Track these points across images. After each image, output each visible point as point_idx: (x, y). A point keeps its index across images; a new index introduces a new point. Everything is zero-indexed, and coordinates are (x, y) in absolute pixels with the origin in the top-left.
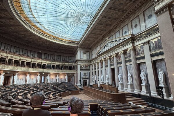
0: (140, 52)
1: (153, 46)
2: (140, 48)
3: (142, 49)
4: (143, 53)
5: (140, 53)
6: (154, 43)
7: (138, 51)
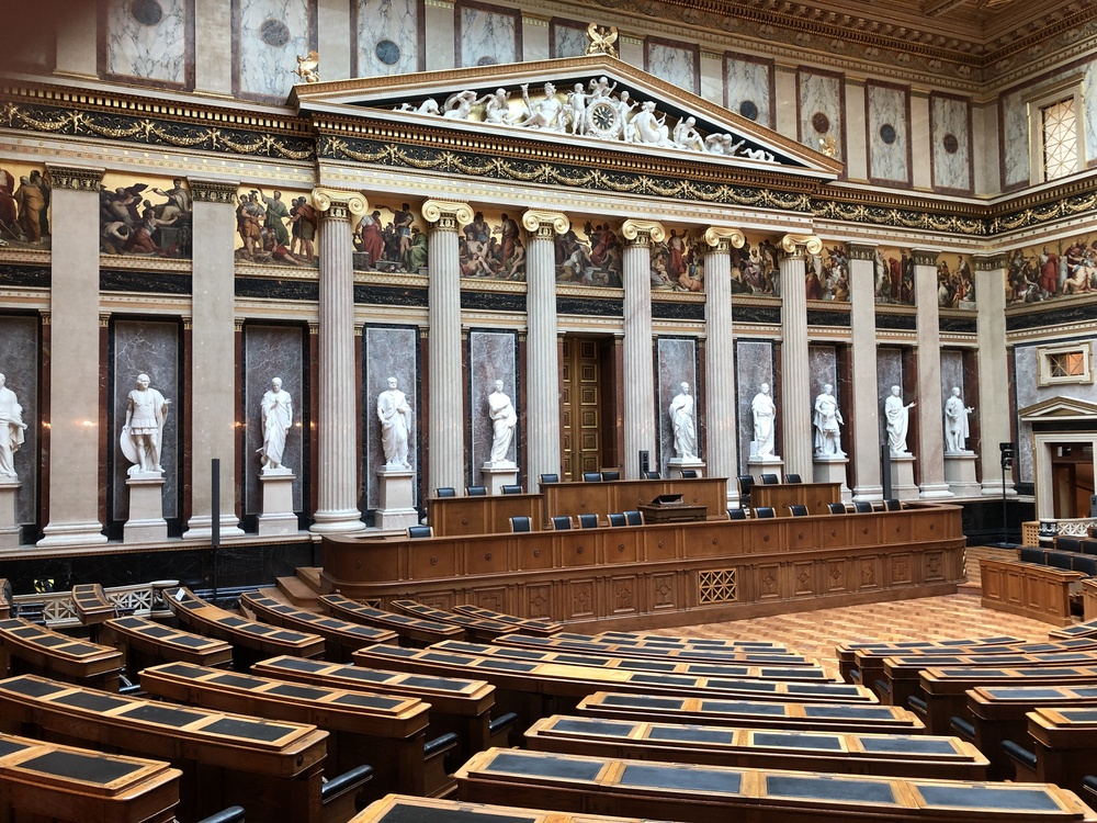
0: (829, 281)
1: (884, 278)
2: (829, 262)
3: (837, 273)
4: (839, 291)
5: (825, 290)
6: (889, 265)
7: (818, 271)
